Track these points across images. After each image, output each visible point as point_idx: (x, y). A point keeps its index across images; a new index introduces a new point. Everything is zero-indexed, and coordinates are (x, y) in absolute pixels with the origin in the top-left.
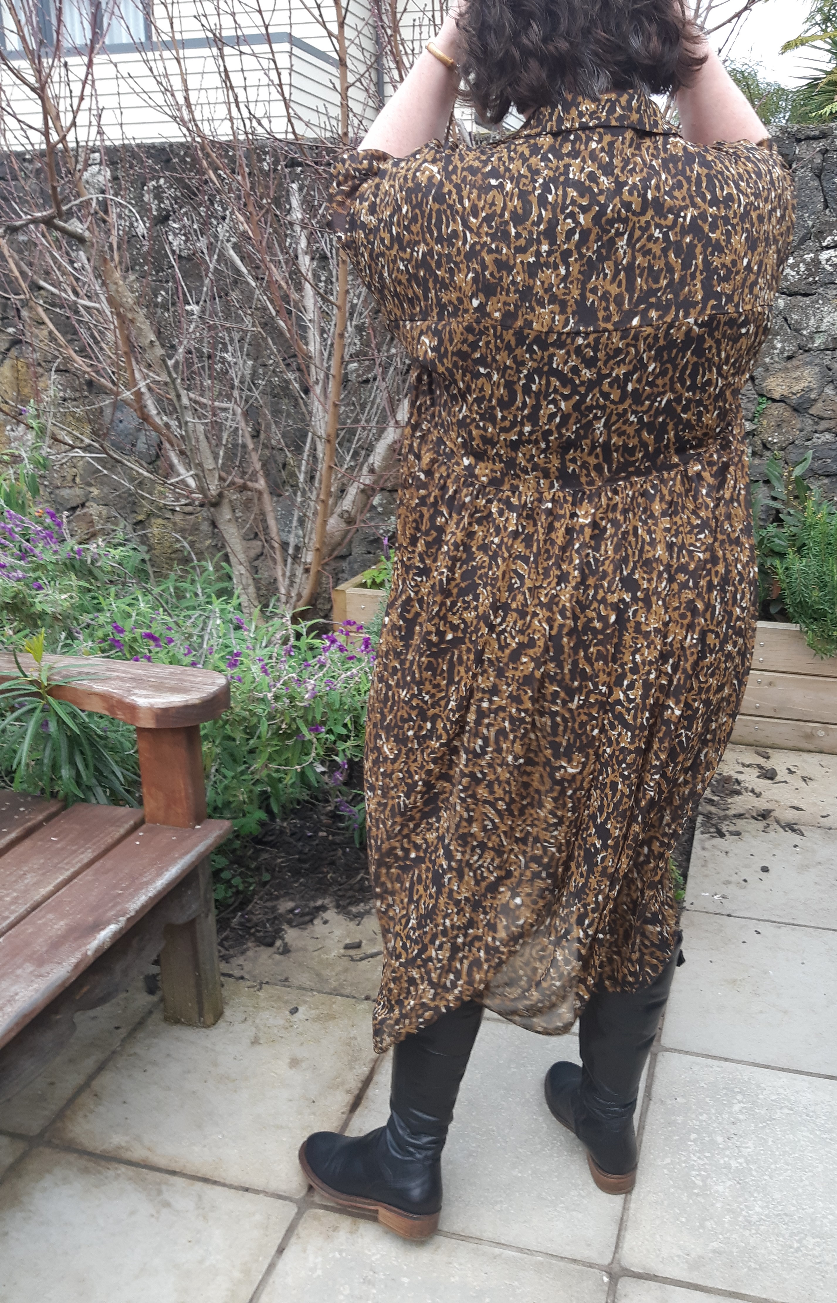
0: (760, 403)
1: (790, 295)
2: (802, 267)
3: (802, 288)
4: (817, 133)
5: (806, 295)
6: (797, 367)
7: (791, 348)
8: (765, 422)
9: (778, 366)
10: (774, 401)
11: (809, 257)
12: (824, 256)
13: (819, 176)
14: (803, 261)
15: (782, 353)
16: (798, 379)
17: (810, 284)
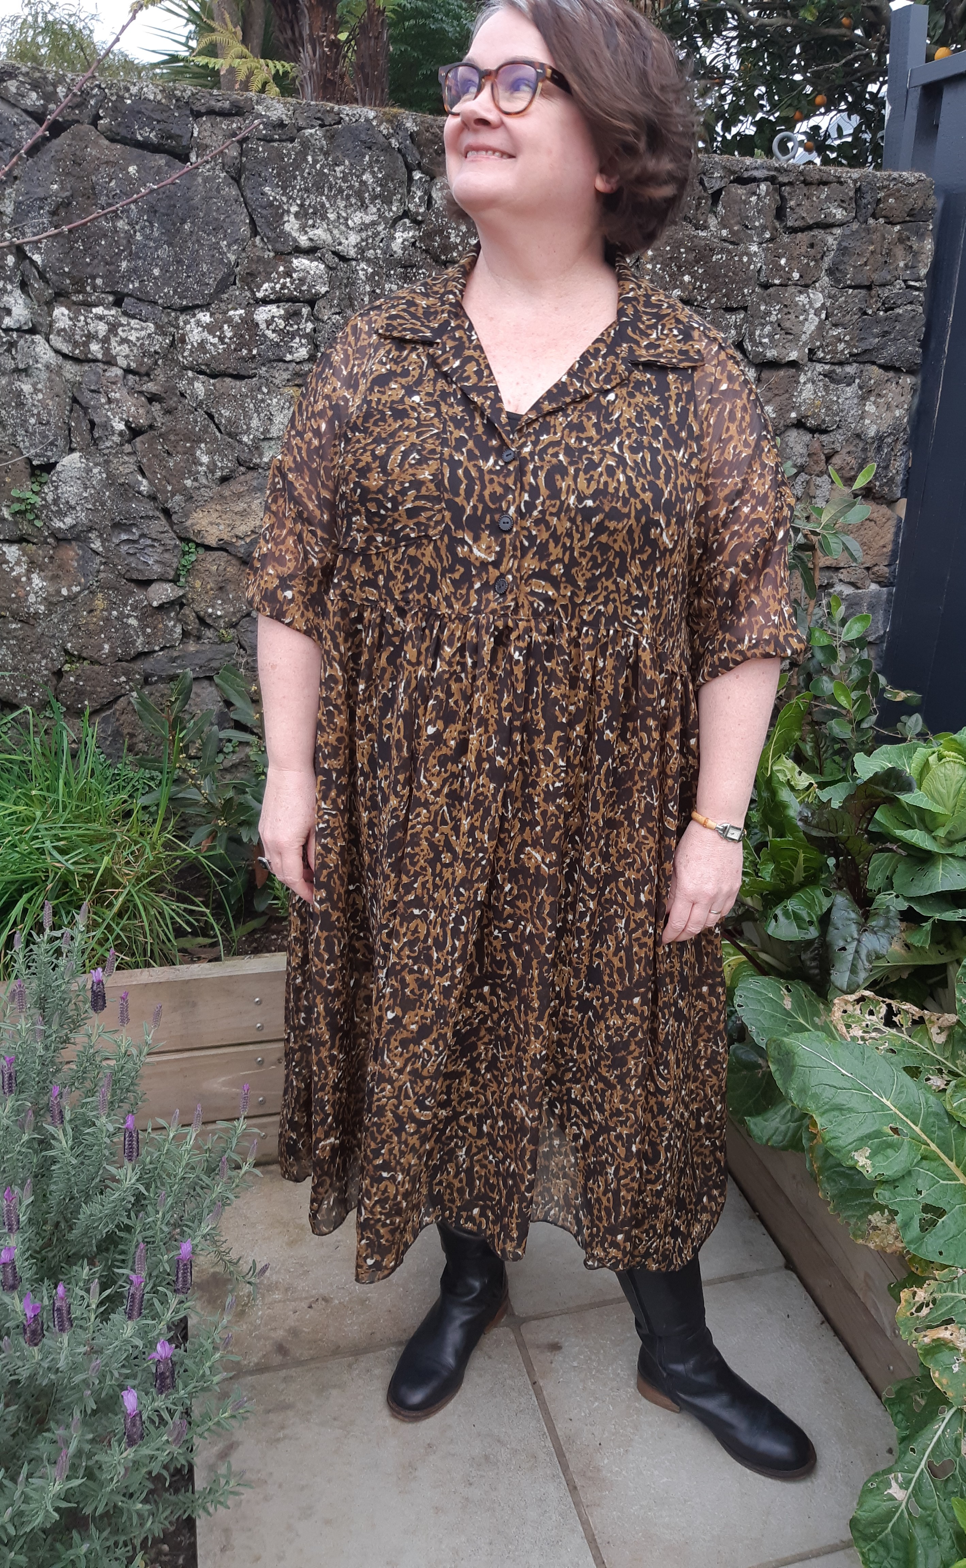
0: (185, 553)
1: (213, 376)
2: (228, 333)
3: (231, 365)
4: (227, 104)
5: (238, 377)
6: (239, 496)
7: (225, 464)
8: (198, 584)
9: (206, 493)
10: (208, 548)
11: (237, 314)
12: (262, 314)
13: (237, 180)
14: (229, 321)
15: (213, 472)
16: (243, 514)
17: (243, 359)
